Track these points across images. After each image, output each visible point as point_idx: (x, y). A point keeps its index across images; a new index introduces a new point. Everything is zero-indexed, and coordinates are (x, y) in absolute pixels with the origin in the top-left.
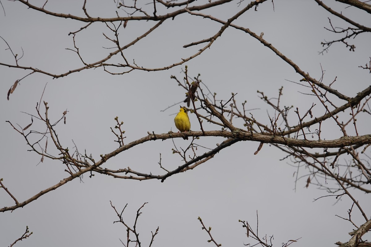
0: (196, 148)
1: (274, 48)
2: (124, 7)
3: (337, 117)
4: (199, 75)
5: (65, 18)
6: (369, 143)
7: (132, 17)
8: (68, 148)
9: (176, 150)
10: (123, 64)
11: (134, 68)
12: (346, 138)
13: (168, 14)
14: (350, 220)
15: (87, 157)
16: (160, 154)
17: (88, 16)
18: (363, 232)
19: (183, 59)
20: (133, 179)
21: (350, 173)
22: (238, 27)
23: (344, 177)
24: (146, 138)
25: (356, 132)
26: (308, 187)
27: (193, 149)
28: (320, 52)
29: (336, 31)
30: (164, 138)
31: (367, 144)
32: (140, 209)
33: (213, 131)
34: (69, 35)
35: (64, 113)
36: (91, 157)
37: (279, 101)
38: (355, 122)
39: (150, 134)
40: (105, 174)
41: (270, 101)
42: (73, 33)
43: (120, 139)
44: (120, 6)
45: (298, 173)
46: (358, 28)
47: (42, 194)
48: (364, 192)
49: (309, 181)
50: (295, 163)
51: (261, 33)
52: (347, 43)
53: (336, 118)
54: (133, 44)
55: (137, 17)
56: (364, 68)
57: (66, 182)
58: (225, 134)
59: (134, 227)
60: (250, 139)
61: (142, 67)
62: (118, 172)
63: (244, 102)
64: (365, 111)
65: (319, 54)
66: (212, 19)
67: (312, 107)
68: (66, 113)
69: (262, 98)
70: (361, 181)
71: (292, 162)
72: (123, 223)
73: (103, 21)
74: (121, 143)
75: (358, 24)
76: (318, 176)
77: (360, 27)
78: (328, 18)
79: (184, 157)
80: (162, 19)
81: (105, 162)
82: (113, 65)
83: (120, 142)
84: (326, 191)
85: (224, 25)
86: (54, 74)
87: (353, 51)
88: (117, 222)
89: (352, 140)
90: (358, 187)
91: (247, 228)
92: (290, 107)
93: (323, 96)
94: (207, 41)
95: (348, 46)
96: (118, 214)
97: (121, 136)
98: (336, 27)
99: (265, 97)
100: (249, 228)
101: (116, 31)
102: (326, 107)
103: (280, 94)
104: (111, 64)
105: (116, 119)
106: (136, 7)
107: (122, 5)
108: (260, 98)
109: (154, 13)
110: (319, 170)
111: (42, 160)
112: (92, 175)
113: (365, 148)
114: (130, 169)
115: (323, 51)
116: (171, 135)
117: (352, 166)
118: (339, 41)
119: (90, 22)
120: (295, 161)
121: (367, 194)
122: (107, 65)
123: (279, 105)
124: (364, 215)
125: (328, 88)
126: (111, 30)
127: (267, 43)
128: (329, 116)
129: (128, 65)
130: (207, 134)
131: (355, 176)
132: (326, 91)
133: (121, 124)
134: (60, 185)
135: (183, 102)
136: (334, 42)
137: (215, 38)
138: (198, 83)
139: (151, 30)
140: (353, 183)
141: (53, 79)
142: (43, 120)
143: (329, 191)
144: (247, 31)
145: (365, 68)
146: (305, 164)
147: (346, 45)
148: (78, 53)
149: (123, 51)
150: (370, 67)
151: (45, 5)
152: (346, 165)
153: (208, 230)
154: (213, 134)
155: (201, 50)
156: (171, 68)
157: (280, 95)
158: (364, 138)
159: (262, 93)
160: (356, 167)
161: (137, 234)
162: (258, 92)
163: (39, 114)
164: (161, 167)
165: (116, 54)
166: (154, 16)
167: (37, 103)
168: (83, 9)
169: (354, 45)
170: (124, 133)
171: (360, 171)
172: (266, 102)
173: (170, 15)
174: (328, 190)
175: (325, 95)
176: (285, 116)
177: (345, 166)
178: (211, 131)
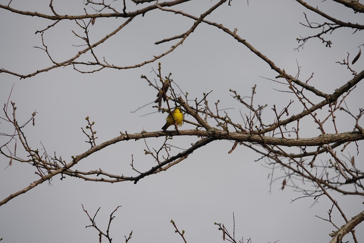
0: (170, 149)
1: (248, 44)
2: (92, 4)
3: (316, 114)
4: (170, 74)
5: (31, 16)
6: (348, 141)
7: (100, 14)
8: (38, 149)
9: (148, 151)
10: (93, 62)
11: (104, 67)
12: (325, 135)
13: (138, 10)
14: (330, 221)
15: (56, 159)
16: (132, 155)
17: (55, 14)
18: (344, 233)
19: (155, 56)
20: (105, 181)
21: (326, 174)
22: (211, 23)
23: (320, 178)
24: (119, 138)
25: (336, 129)
26: (284, 190)
27: (166, 149)
28: (296, 48)
29: (312, 27)
30: (137, 138)
31: (347, 142)
32: (113, 213)
33: (187, 130)
34: (36, 33)
35: (33, 115)
36: (61, 160)
37: (252, 100)
38: (335, 119)
39: (123, 134)
40: (76, 177)
41: (243, 100)
42: (40, 32)
43: (92, 140)
44: (88, 3)
45: (272, 175)
46: (334, 23)
47: (12, 197)
48: (342, 194)
49: (284, 183)
50: (269, 164)
51: (235, 29)
52: (323, 38)
53: (314, 115)
54: (102, 42)
55: (106, 14)
56: (341, 64)
57: (36, 185)
58: (200, 133)
59: (108, 232)
60: (226, 138)
61: (113, 65)
62: (89, 174)
63: (217, 102)
64: (342, 109)
65: (295, 50)
66: (184, 15)
67: (290, 104)
68: (35, 115)
69: (234, 97)
70: (338, 183)
71: (267, 163)
72: (96, 227)
73: (71, 18)
74: (93, 144)
75: (335, 19)
76: (294, 178)
77: (337, 22)
78: (304, 13)
79: (157, 158)
80: (132, 16)
81: (76, 163)
82: (82, 63)
83: (91, 143)
84: (302, 193)
85: (196, 21)
86: (21, 75)
87: (330, 47)
88: (89, 226)
89: (332, 137)
90: (336, 189)
91: (223, 230)
92: (264, 106)
93: (300, 94)
94: (180, 37)
95: (324, 41)
96: (90, 218)
97: (93, 137)
98: (312, 23)
99: (237, 96)
100: (226, 231)
101: (86, 28)
102: (304, 104)
103: (254, 92)
104: (81, 62)
105: (87, 119)
106: (105, 4)
107: (90, 2)
108: (233, 97)
109: (124, 10)
110: (295, 171)
111: (10, 164)
112: (63, 177)
113: (345, 146)
114: (102, 171)
115: (299, 48)
116: (144, 135)
117: (329, 167)
118: (315, 36)
119: (57, 20)
120: (270, 163)
121: (344, 195)
122: (77, 63)
123: (253, 104)
124: (343, 216)
125: (304, 84)
126: (81, 27)
127: (241, 39)
128: (307, 114)
129: (98, 63)
130: (182, 134)
131: (332, 178)
132: (303, 88)
133: (92, 124)
134: (30, 188)
135: (154, 103)
136: (310, 37)
137: (187, 34)
138: (170, 82)
139: (121, 27)
140: (330, 184)
141: (20, 79)
142: (11, 121)
143: (306, 193)
144: (220, 27)
145: (343, 64)
146: (280, 166)
147: (323, 41)
148: (46, 51)
149: (93, 49)
150: (348, 62)
151: (10, 2)
152: (323, 166)
153: (182, 233)
154: (188, 133)
155: (173, 47)
156: (142, 65)
157: (253, 94)
158: (343, 135)
159: (235, 92)
160: (333, 168)
161: (110, 238)
162: (230, 91)
163: (6, 115)
164: (133, 169)
165: (84, 52)
166: (123, 13)
167: (5, 104)
168: (50, 6)
169: (331, 41)
170: (95, 133)
171: (337, 172)
172: (238, 101)
173: (140, 11)
174: (304, 192)
175: (301, 92)
176: (259, 116)
177: (321, 167)
178: (185, 130)
